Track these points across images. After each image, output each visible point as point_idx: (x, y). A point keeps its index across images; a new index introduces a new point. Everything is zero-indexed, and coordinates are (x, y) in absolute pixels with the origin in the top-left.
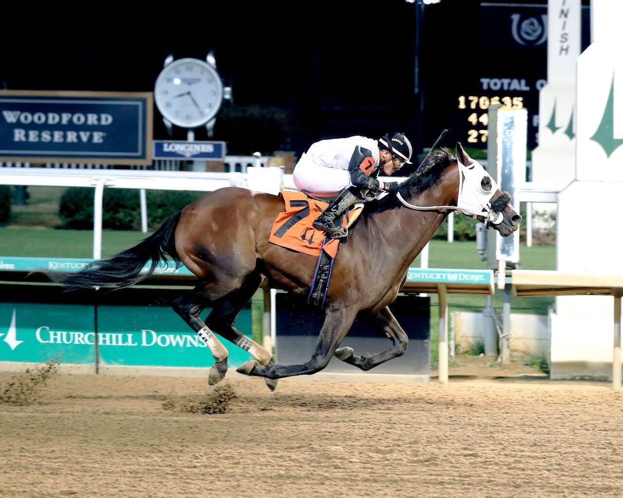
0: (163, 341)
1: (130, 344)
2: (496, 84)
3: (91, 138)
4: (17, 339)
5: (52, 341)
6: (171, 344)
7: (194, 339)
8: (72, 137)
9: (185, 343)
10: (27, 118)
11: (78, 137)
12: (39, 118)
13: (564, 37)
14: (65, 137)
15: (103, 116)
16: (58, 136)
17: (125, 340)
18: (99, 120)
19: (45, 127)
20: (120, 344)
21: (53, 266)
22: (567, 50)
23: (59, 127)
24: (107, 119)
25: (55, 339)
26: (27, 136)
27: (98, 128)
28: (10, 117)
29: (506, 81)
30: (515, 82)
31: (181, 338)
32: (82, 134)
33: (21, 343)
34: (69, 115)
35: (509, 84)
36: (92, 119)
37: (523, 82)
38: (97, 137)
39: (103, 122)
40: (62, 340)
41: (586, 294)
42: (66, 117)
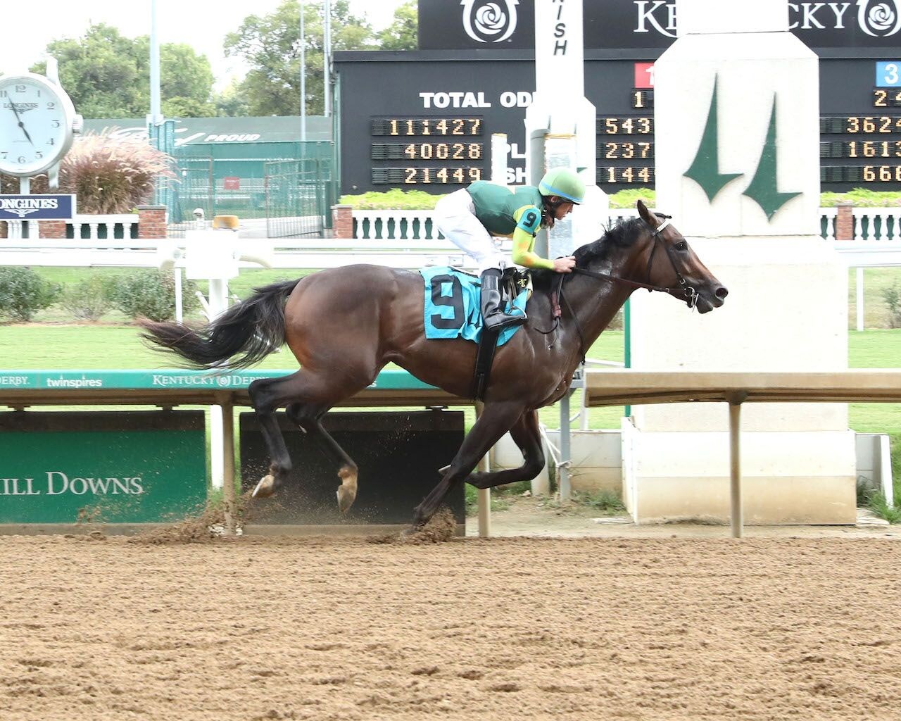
0: (79, 486)
1: (30, 492)
2: (442, 100)
6: (89, 490)
7: (123, 483)
9: (110, 490)
13: (560, 29)
17: (22, 486)
20: (16, 492)
22: (564, 48)
29: (456, 96)
30: (470, 95)
31: (104, 482)
35: (462, 99)
37: (481, 95)
41: (688, 401)
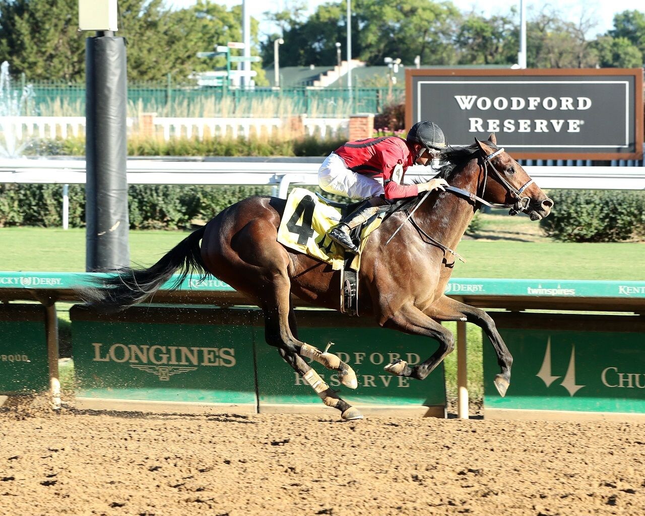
3: (566, 126)
4: (577, 383)
5: (621, 386)
8: (541, 126)
10: (485, 103)
11: (550, 126)
12: (500, 103)
14: (533, 126)
15: (581, 100)
16: (524, 126)
18: (576, 104)
19: (508, 114)
21: (624, 291)
23: (525, 113)
24: (585, 103)
25: (626, 383)
26: (485, 126)
27: (574, 114)
28: (465, 102)
32: (554, 122)
33: (582, 388)
34: (538, 99)
36: (567, 103)
38: (574, 126)
39: (581, 107)
40: (634, 384)
42: (534, 102)
